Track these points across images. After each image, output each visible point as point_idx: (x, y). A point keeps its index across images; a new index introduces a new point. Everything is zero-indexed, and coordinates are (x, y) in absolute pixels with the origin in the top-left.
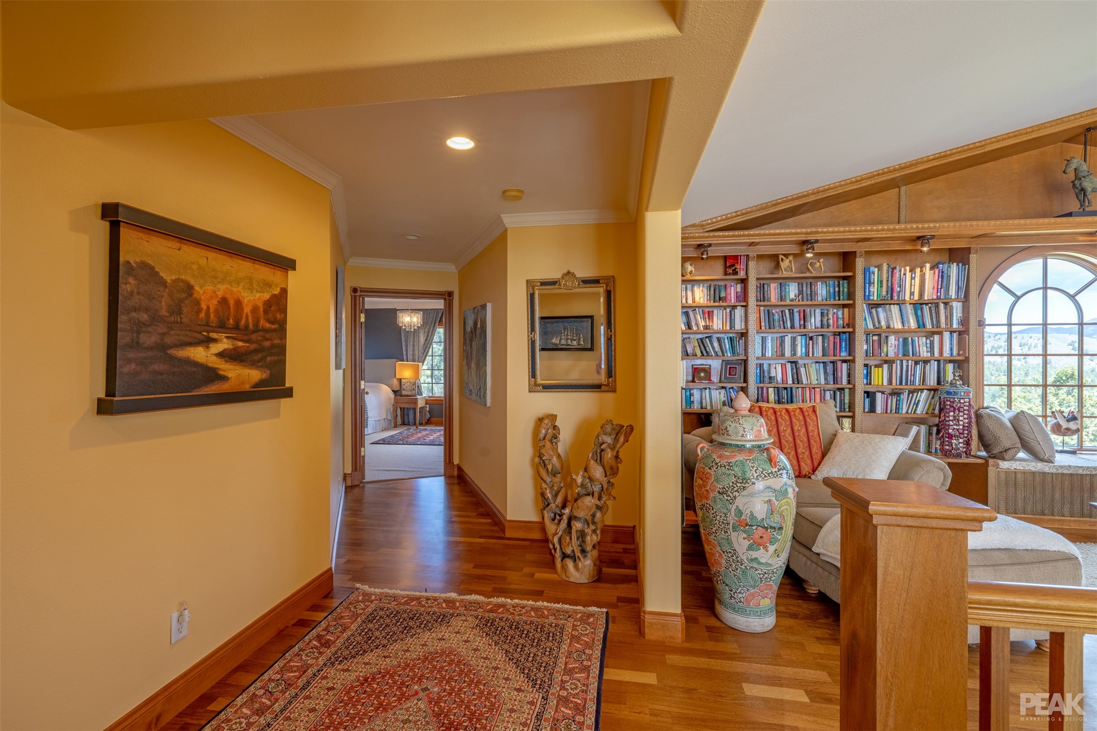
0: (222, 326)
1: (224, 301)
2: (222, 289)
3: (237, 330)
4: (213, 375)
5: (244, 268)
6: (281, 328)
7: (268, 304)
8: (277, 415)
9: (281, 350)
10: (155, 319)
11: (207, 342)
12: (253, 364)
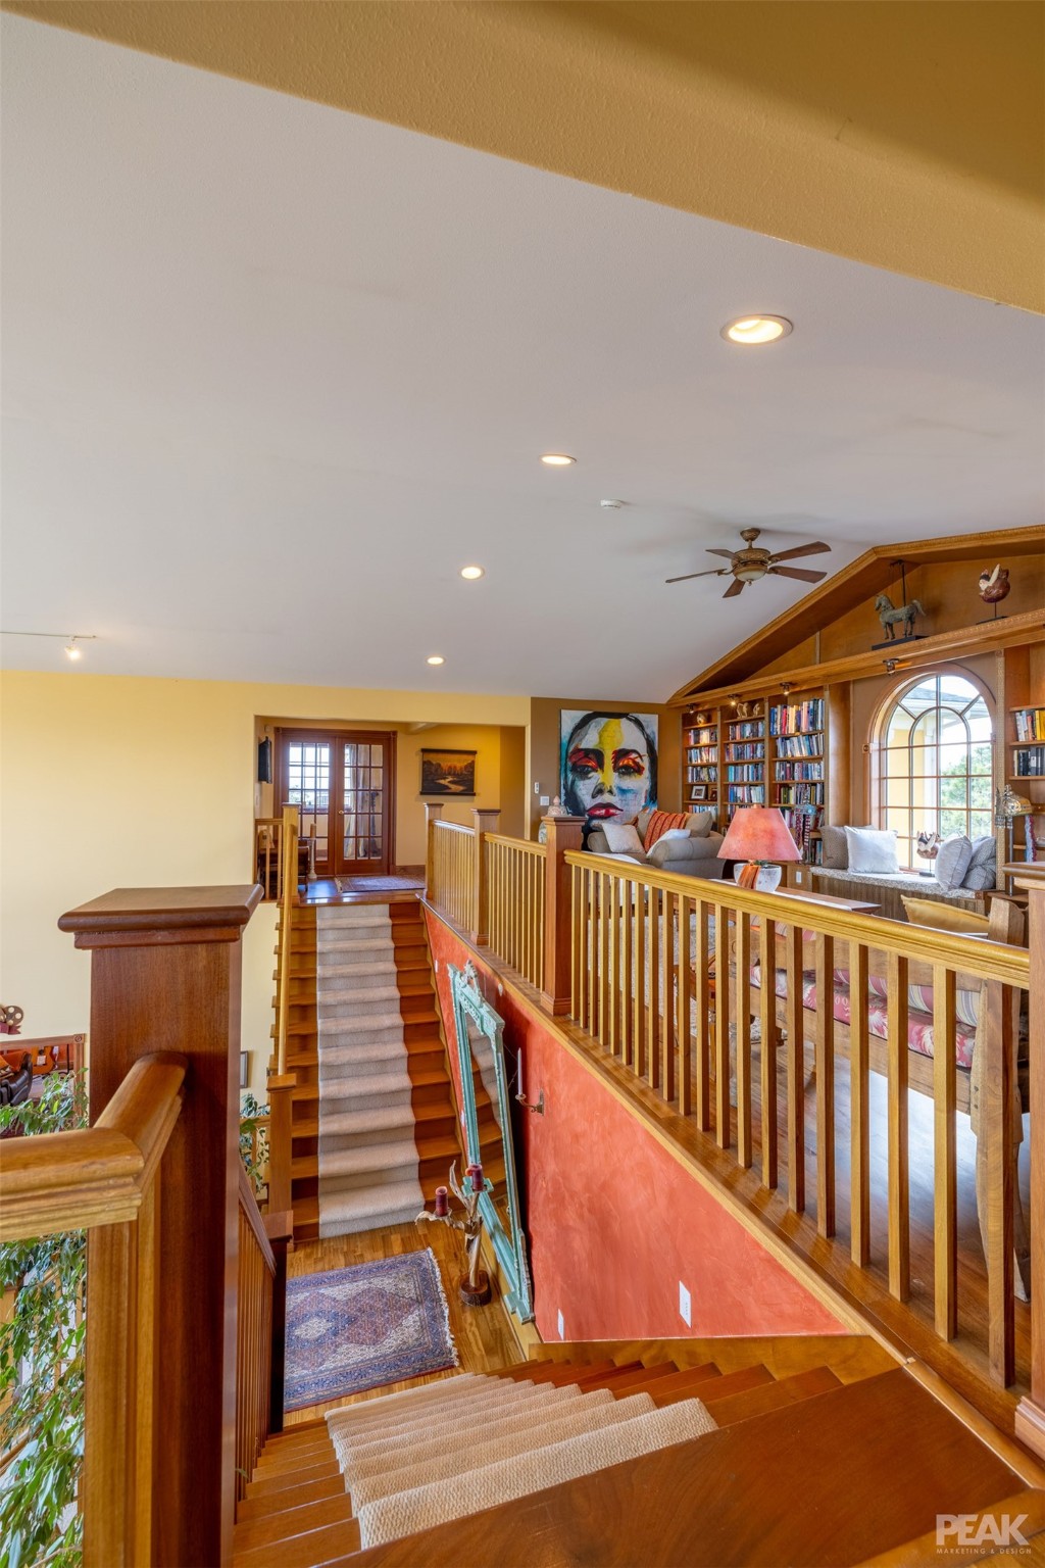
0: (449, 774)
1: (450, 767)
2: (449, 764)
3: (454, 775)
4: (447, 787)
5: (457, 757)
6: (472, 773)
7: (466, 767)
8: (473, 801)
9: (472, 781)
10: (431, 773)
11: (445, 778)
12: (461, 785)
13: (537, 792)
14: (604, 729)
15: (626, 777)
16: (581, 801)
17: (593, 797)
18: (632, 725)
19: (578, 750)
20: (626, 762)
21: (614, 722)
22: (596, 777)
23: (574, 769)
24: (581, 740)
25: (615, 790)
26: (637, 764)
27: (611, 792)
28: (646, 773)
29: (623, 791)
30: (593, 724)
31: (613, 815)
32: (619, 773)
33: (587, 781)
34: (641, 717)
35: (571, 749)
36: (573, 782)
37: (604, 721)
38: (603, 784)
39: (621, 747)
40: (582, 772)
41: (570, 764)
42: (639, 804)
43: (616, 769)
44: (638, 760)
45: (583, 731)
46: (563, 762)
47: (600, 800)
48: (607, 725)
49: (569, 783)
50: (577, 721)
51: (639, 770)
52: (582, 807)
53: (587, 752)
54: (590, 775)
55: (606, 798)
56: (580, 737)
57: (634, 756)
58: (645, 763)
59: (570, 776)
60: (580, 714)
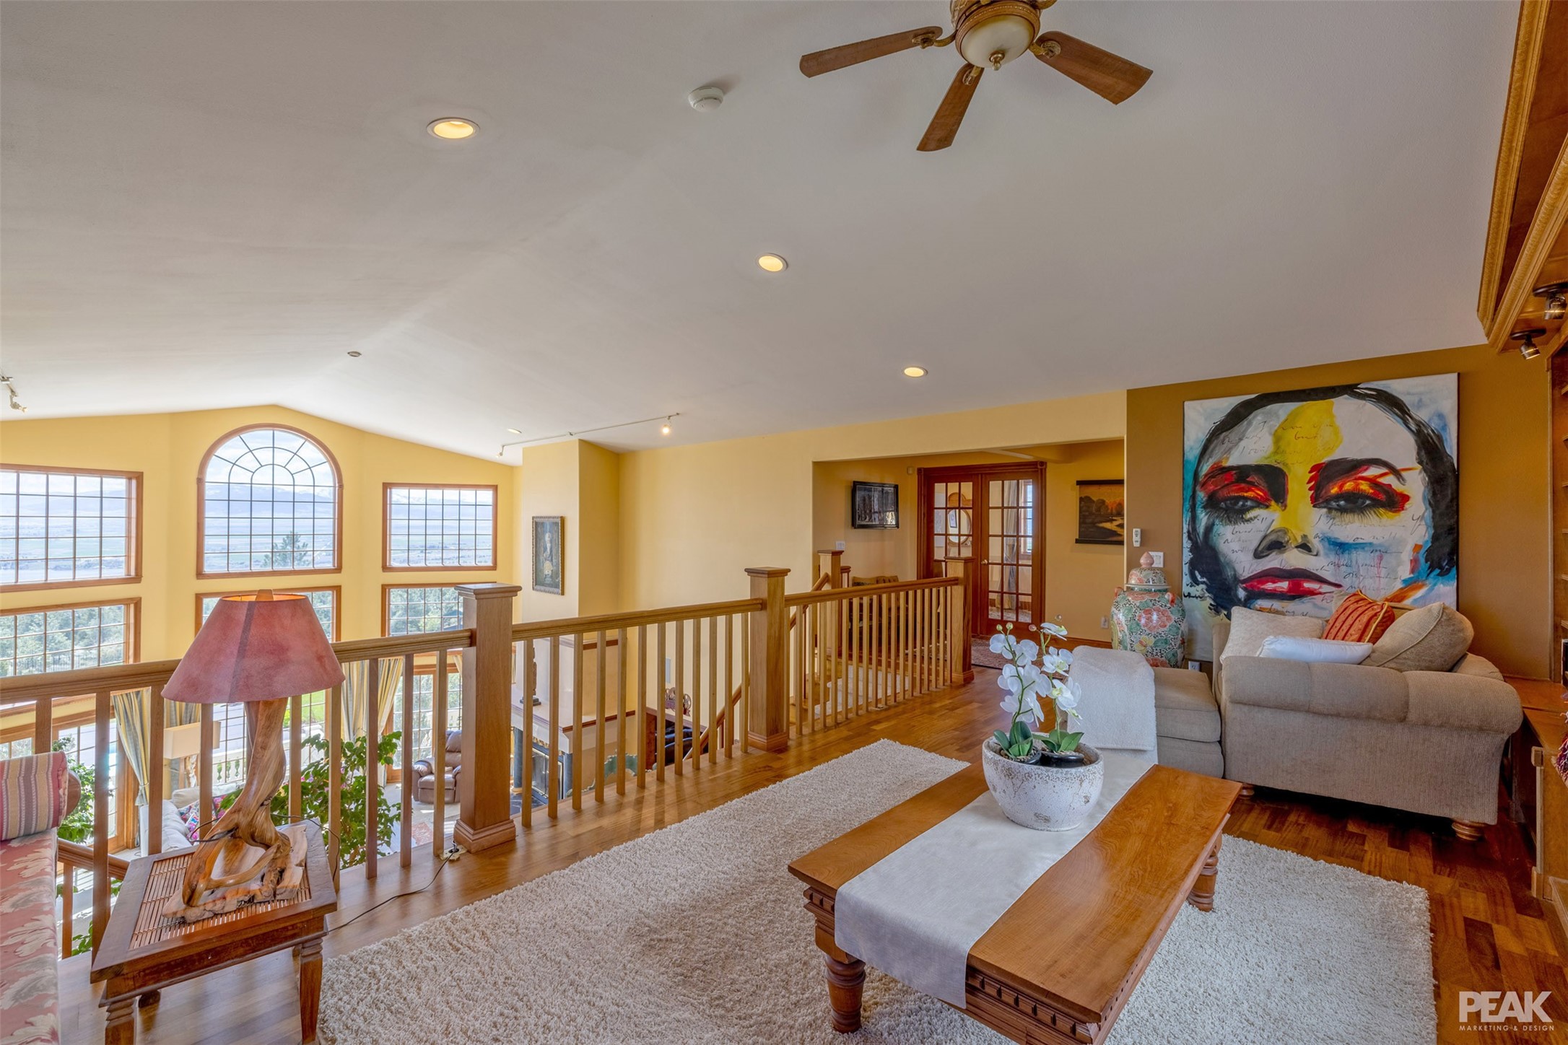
4: (1114, 533)
10: (1092, 514)
11: (1112, 521)
13: (1137, 545)
14: (1287, 424)
15: (1348, 517)
16: (1229, 564)
17: (1258, 555)
18: (1369, 407)
19: (1220, 470)
20: (1349, 486)
21: (1313, 408)
22: (1264, 520)
23: (1213, 503)
24: (1229, 451)
25: (1316, 544)
26: (1387, 489)
27: (1305, 547)
28: (1418, 506)
29: (1341, 547)
30: (1258, 417)
31: (1312, 593)
32: (1330, 509)
33: (1241, 527)
34: (1396, 387)
35: (1205, 469)
36: (1209, 529)
37: (1283, 410)
38: (1284, 531)
39: (1336, 455)
40: (1234, 512)
41: (1202, 496)
42: (1392, 574)
43: (1318, 499)
44: (1390, 480)
45: (1233, 435)
46: (1189, 493)
47: (1274, 561)
48: (1292, 417)
49: (1201, 530)
50: (1219, 417)
51: (1395, 502)
52: (1230, 573)
53: (1242, 474)
54: (1249, 515)
55: (1292, 559)
56: (1227, 445)
57: (1373, 472)
58: (1415, 484)
59: (1203, 518)
60: (1225, 405)
